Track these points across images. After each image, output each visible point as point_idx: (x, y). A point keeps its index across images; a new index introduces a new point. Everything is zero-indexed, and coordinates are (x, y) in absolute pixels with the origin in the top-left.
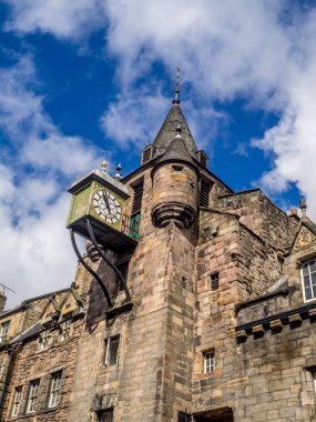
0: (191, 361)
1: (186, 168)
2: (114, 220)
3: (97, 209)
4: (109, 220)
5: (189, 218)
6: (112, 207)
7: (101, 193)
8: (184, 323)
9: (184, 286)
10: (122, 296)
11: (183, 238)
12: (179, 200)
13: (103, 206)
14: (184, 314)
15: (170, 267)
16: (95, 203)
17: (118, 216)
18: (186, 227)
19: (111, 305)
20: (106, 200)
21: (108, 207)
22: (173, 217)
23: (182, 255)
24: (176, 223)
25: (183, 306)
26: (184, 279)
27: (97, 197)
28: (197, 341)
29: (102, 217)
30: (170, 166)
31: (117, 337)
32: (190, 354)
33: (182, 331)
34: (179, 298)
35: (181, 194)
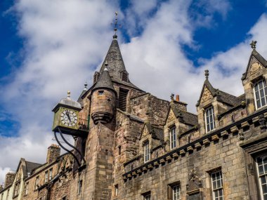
0: (110, 191)
1: (105, 91)
2: (74, 124)
3: (63, 122)
4: (70, 125)
5: (108, 118)
6: (71, 118)
7: (65, 112)
8: (106, 173)
9: (107, 154)
10: (83, 162)
11: (106, 129)
12: (101, 110)
13: (67, 119)
14: (106, 168)
15: (99, 146)
16: (62, 118)
17: (76, 122)
18: (108, 122)
19: (80, 165)
20: (68, 115)
21: (69, 119)
22: (99, 119)
23: (105, 138)
24: (101, 123)
25: (106, 164)
26: (107, 150)
27: (62, 115)
28: (112, 180)
29: (66, 125)
30: (97, 91)
31: (81, 181)
32: (110, 187)
33: (105, 177)
34: (103, 161)
35: (102, 107)
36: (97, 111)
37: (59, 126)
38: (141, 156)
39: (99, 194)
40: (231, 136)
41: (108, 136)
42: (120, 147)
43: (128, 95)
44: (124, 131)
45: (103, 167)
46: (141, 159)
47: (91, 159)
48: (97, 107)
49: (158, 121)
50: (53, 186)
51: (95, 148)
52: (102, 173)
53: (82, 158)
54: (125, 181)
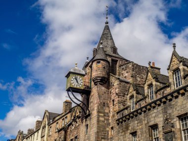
0: (108, 131)
1: (102, 62)
2: (80, 86)
3: (73, 84)
4: (78, 86)
5: (105, 80)
6: (79, 81)
7: (74, 78)
8: (105, 119)
9: (104, 106)
10: (88, 112)
11: (103, 88)
12: (99, 75)
13: (75, 82)
14: (104, 116)
15: (98, 100)
16: (72, 82)
17: (82, 84)
18: (104, 83)
19: (86, 114)
20: (76, 79)
21: (77, 82)
22: (98, 82)
23: (103, 94)
24: (100, 84)
25: (104, 113)
26: (104, 103)
27: (72, 79)
28: (109, 124)
29: (75, 86)
30: (96, 62)
31: (87, 125)
32: (107, 129)
33: (104, 122)
34: (102, 111)
35: (99, 73)
36: (96, 76)
37: (70, 87)
38: (129, 107)
39: (100, 134)
41: (105, 93)
42: (113, 101)
43: (118, 64)
44: (116, 89)
45: (102, 115)
46: (129, 109)
47: (93, 110)
48: (96, 73)
49: (140, 81)
50: (68, 129)
51: (96, 102)
52: (102, 119)
53: (87, 109)
54: (118, 124)
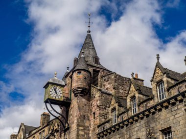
1: (83, 72)
2: (60, 97)
3: (52, 96)
4: (57, 98)
5: (85, 92)
6: (58, 92)
7: (53, 88)
8: (85, 133)
9: (84, 119)
10: (67, 125)
11: (84, 100)
12: (80, 86)
13: (54, 93)
14: (85, 129)
15: (78, 113)
16: (51, 93)
17: (61, 95)
18: (85, 95)
19: (64, 127)
20: (55, 91)
22: (78, 93)
23: (83, 107)
24: (80, 95)
25: (84, 126)
26: (84, 116)
27: (51, 90)
29: (54, 98)
30: (76, 72)
33: (84, 136)
34: (82, 124)
35: (80, 83)
36: (77, 87)
37: (49, 99)
38: (111, 120)
40: (178, 103)
41: (85, 105)
42: (94, 113)
43: (100, 75)
44: (97, 101)
45: (82, 128)
46: (110, 122)
47: (73, 123)
48: (77, 84)
49: (122, 93)
51: (76, 114)
52: (81, 133)
53: (66, 122)
54: (99, 138)
